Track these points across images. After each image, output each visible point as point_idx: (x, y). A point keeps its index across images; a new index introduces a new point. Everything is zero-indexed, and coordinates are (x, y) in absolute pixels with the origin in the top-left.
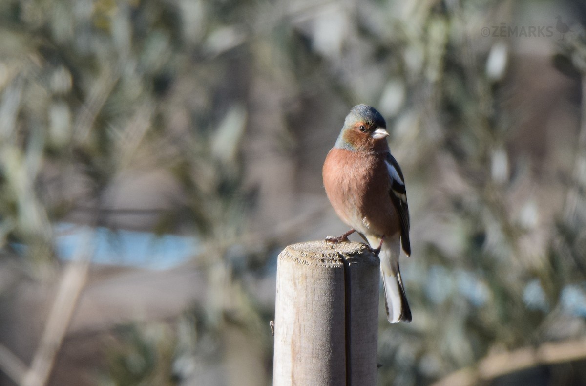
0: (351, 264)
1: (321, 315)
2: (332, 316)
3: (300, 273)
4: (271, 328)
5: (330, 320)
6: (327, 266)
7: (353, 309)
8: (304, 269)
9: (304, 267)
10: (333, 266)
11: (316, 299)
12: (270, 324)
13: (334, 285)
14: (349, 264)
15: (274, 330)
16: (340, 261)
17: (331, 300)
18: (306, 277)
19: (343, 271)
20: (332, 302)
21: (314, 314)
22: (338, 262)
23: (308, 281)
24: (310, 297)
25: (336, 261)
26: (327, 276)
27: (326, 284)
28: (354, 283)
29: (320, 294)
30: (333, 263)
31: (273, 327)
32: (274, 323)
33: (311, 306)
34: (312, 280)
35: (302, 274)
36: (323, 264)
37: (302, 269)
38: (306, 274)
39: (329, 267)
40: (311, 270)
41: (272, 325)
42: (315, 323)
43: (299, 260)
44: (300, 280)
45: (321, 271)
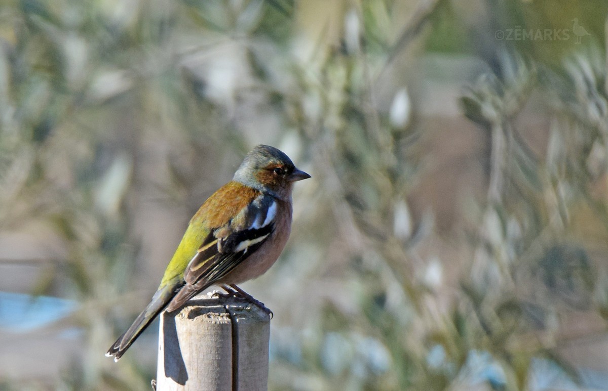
0: (239, 320)
1: (206, 374)
2: (218, 375)
3: (185, 329)
4: (153, 387)
5: (216, 379)
6: (213, 322)
7: (240, 368)
8: (189, 325)
9: (188, 323)
10: (220, 323)
11: (201, 357)
12: (152, 383)
13: (221, 342)
14: (237, 320)
15: (156, 389)
16: (227, 316)
17: (217, 359)
18: (191, 334)
19: (230, 328)
20: (218, 360)
21: (199, 373)
22: (225, 318)
23: (193, 337)
24: (194, 354)
25: (222, 316)
26: (213, 332)
27: (212, 341)
28: (241, 340)
29: (205, 352)
30: (220, 319)
31: (155, 387)
32: (156, 383)
33: (196, 364)
34: (197, 337)
35: (187, 330)
36: (209, 320)
37: (187, 324)
38: (191, 330)
39: (216, 322)
40: (196, 326)
41: (153, 385)
42: (200, 382)
43: (183, 315)
44: (184, 336)
45: (206, 327)
